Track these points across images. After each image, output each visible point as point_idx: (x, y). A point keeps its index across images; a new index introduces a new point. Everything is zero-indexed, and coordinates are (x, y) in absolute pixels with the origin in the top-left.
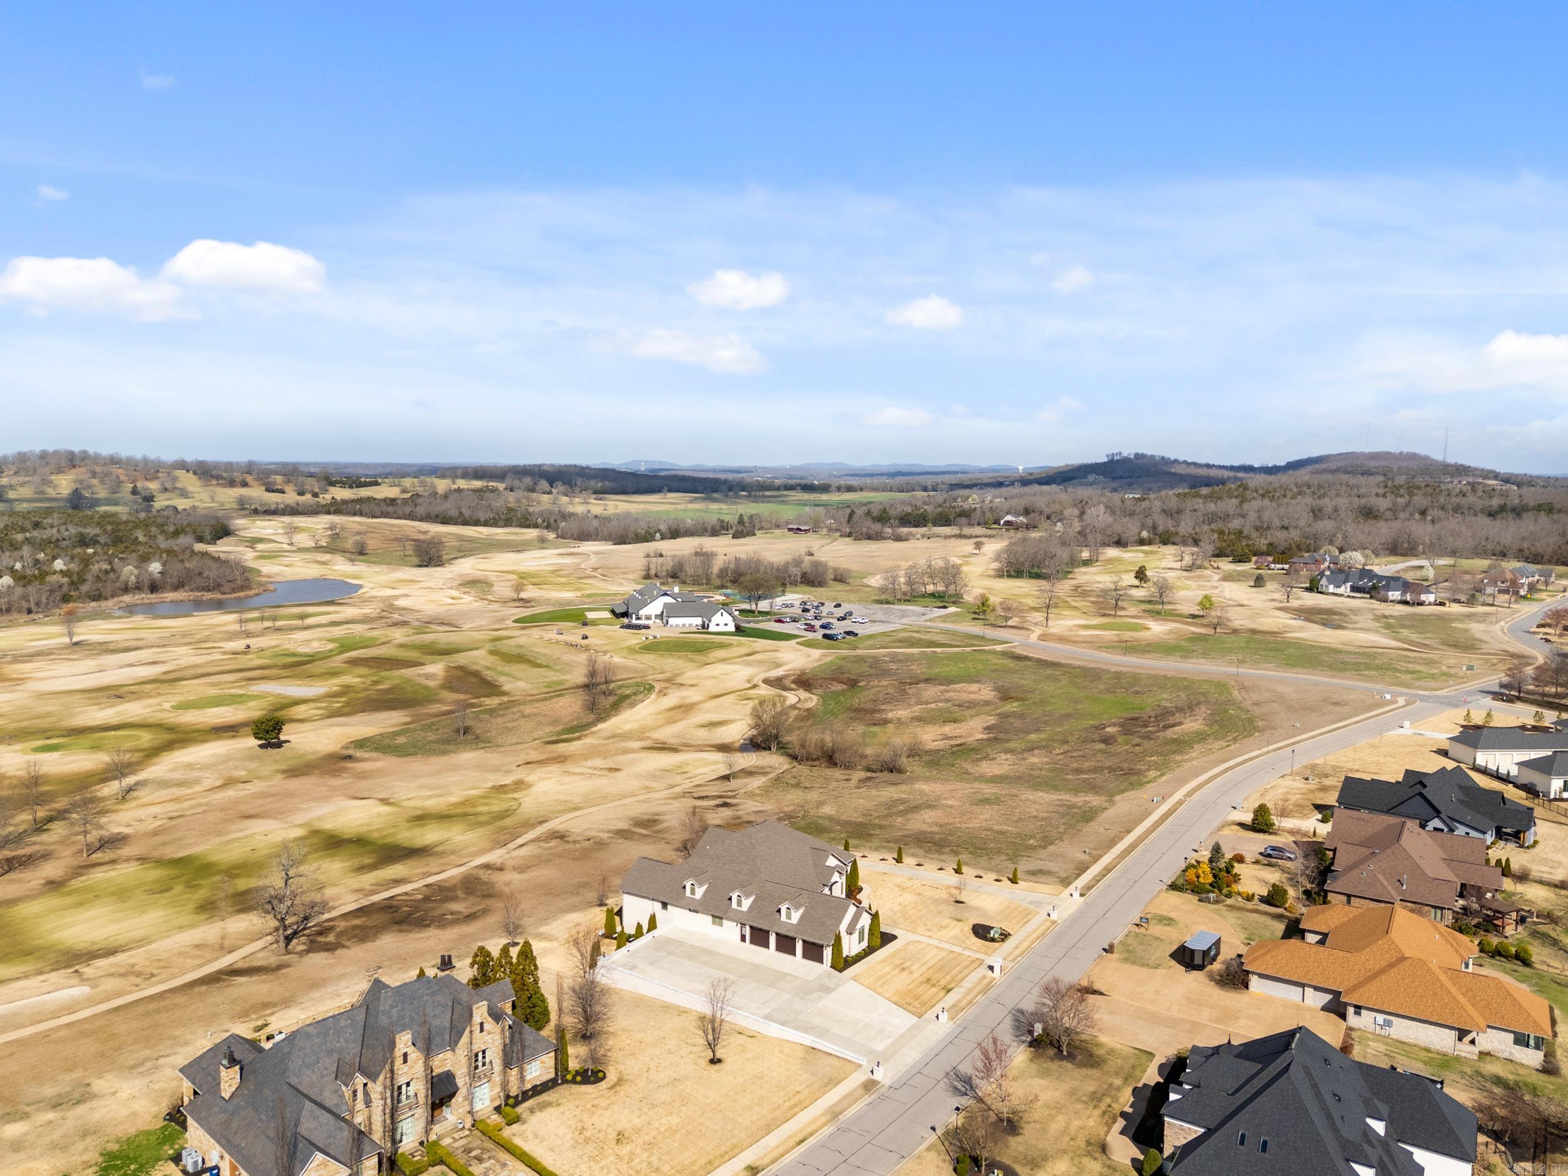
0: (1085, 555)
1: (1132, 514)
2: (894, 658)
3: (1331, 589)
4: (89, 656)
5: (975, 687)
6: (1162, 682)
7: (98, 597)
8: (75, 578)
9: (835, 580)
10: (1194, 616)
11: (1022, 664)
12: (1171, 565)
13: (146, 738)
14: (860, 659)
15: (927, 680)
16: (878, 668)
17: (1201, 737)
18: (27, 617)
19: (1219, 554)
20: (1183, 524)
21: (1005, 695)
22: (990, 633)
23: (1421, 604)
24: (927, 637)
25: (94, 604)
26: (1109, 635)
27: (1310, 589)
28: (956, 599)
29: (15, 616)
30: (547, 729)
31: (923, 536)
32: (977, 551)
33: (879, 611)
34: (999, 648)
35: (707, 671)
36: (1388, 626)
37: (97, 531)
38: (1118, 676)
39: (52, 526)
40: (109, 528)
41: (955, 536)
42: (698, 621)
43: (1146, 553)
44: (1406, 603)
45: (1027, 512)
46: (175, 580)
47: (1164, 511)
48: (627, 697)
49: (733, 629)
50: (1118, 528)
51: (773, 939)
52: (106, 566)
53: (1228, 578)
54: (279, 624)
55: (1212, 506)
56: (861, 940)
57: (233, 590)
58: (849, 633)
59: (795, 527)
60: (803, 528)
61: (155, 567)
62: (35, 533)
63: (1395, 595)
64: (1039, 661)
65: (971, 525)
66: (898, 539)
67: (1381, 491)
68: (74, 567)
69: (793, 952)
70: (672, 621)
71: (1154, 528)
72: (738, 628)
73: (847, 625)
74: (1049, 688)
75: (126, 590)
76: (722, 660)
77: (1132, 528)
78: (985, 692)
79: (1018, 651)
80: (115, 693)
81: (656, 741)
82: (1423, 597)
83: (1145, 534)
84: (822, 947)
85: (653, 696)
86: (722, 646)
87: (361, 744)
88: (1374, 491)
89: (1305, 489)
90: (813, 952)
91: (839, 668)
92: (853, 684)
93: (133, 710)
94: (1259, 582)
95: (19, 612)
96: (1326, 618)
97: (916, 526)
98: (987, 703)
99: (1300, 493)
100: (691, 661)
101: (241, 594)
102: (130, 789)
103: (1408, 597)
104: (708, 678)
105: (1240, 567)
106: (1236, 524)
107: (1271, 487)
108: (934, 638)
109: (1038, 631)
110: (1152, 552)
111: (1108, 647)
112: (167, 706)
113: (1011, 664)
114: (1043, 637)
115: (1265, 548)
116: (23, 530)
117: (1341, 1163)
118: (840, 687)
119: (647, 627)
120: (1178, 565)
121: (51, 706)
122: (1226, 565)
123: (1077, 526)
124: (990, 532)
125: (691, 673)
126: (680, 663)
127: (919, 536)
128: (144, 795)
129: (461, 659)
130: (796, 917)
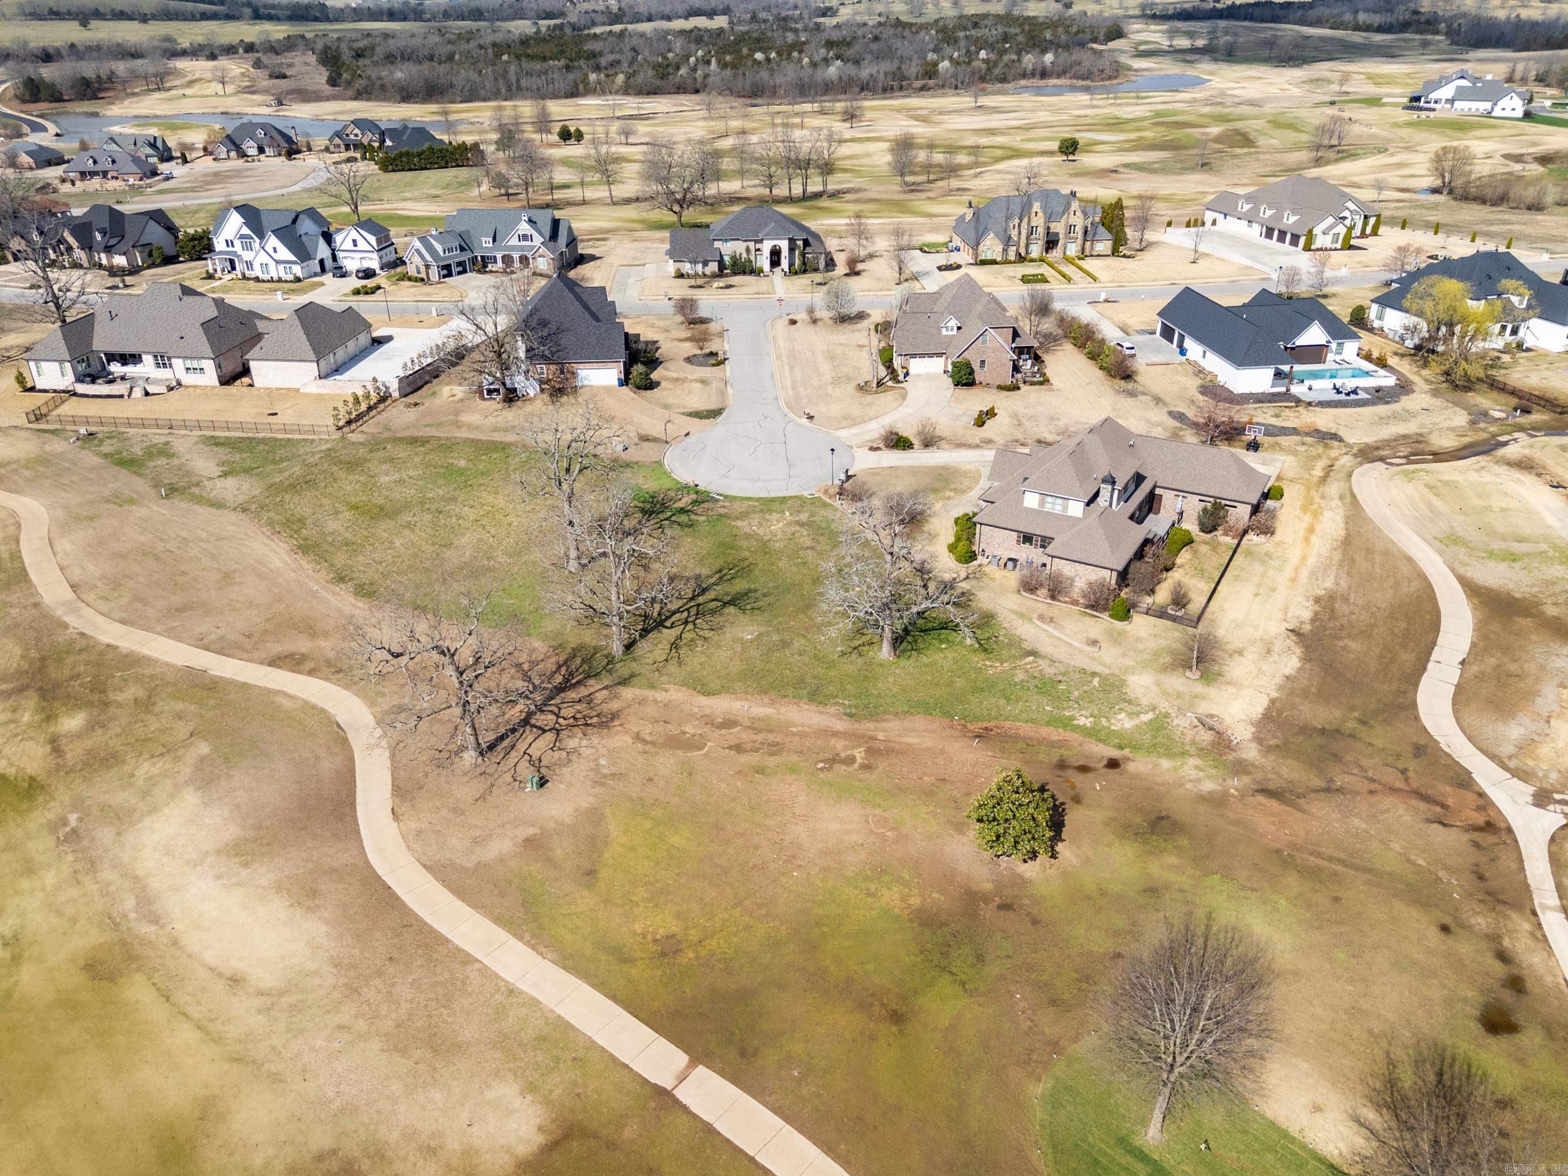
4: (986, 114)
7: (1003, 80)
8: (991, 65)
13: (999, 152)
18: (953, 91)
25: (999, 85)
29: (947, 90)
37: (1018, 31)
39: (986, 27)
40: (1027, 28)
46: (1060, 69)
48: (1356, 155)
49: (1520, 115)
51: (1276, 233)
52: (1014, 57)
54: (1118, 101)
57: (1102, 80)
61: (1049, 57)
62: (973, 32)
68: (992, 56)
69: (1284, 242)
72: (1527, 115)
75: (1024, 76)
80: (991, 132)
84: (1299, 237)
86: (1494, 127)
87: (1127, 166)
90: (1294, 240)
93: (999, 140)
95: (950, 88)
101: (1106, 83)
102: (981, 173)
112: (1018, 139)
116: (965, 29)
119: (1434, 110)
121: (954, 136)
128: (987, 176)
129: (1239, 125)
130: (1292, 220)
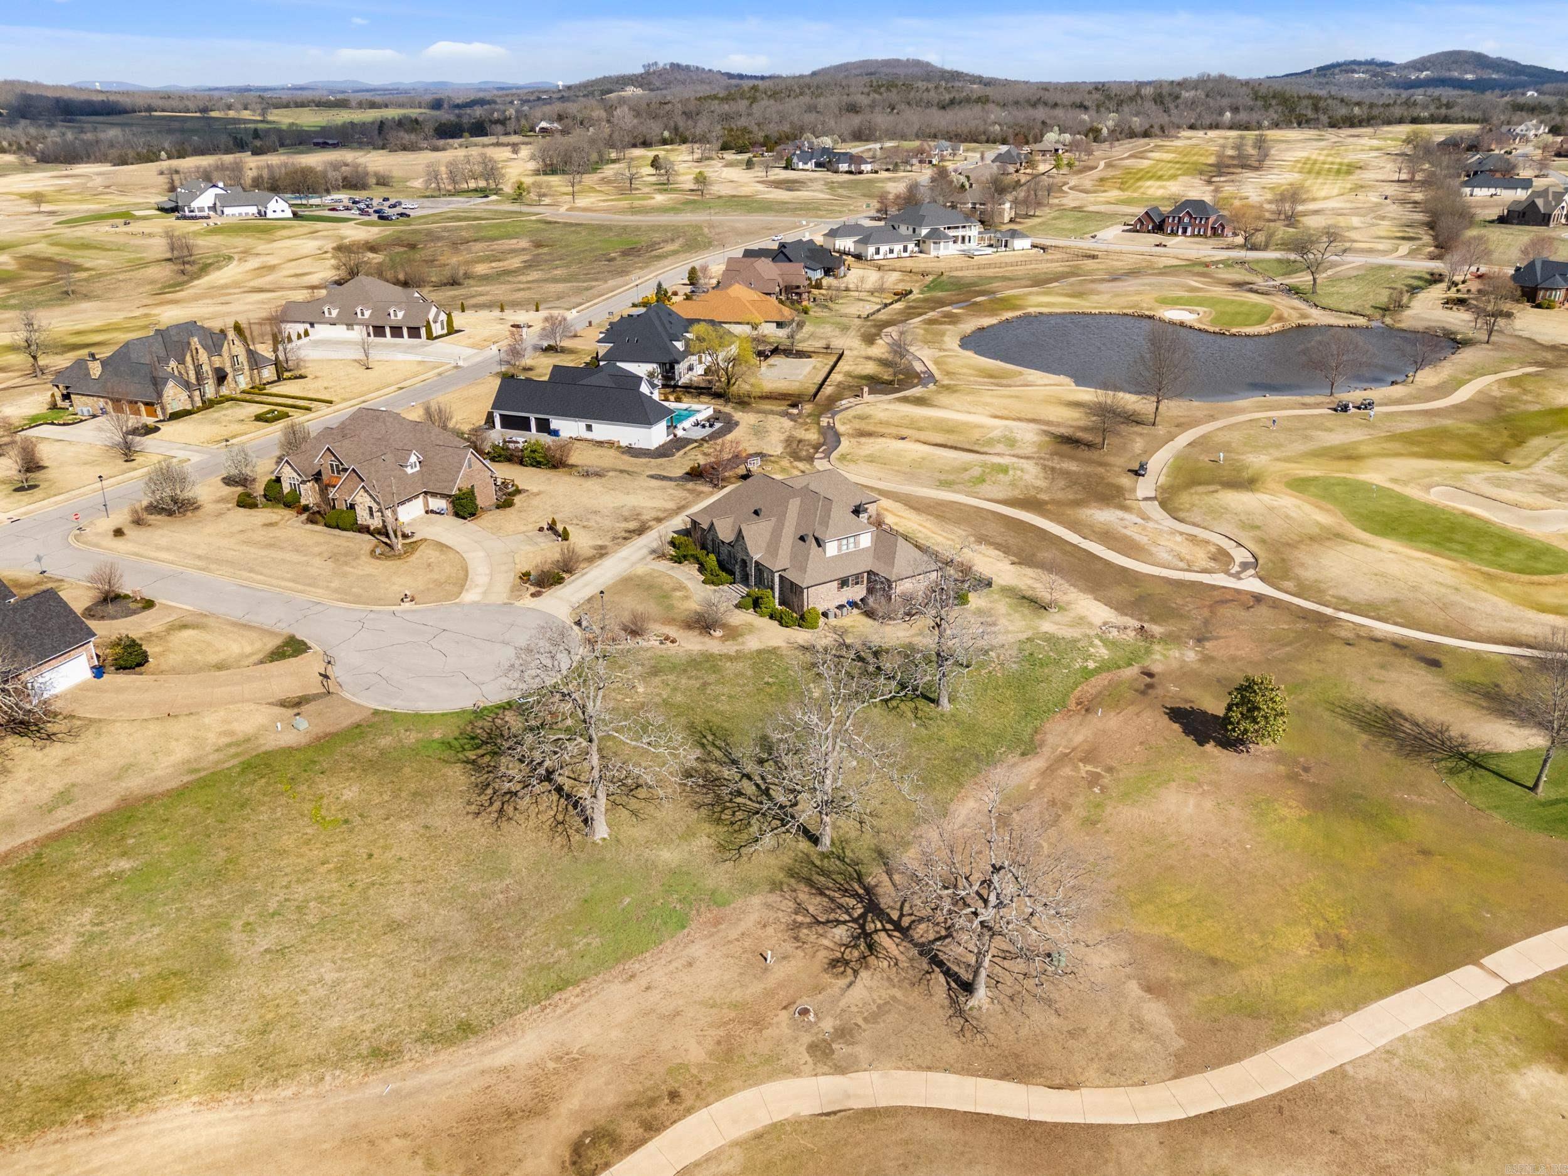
0: (613, 155)
1: (655, 117)
2: (445, 229)
3: (801, 166)
5: (515, 241)
6: (654, 228)
9: (377, 184)
10: (692, 190)
11: (551, 226)
12: (686, 158)
14: (415, 232)
15: (475, 241)
16: (432, 237)
17: (675, 253)
19: (725, 147)
20: (699, 124)
21: (538, 245)
22: (525, 209)
23: (861, 172)
24: (472, 215)
26: (624, 204)
27: (786, 168)
28: (497, 191)
30: (150, 287)
31: (461, 146)
32: (515, 156)
33: (427, 202)
34: (534, 218)
35: (276, 245)
36: (832, 188)
38: (625, 228)
41: (493, 145)
42: (253, 210)
43: (667, 151)
44: (850, 172)
45: (560, 118)
47: (684, 113)
48: (210, 264)
49: (291, 215)
50: (643, 129)
51: (388, 330)
53: (730, 164)
55: (726, 107)
56: (443, 328)
58: (402, 215)
59: (320, 140)
60: (330, 142)
63: (844, 167)
64: (565, 224)
65: (507, 134)
66: (436, 149)
67: (866, 90)
69: (402, 337)
70: (227, 211)
71: (676, 129)
72: (295, 214)
73: (399, 210)
74: (572, 238)
76: (289, 238)
77: (655, 129)
78: (524, 243)
79: (549, 219)
81: (253, 287)
82: (863, 167)
83: (666, 134)
84: (418, 328)
85: (235, 263)
86: (284, 227)
88: (860, 90)
89: (806, 90)
90: (414, 332)
91: (398, 238)
92: (413, 247)
94: (749, 164)
96: (789, 185)
97: (452, 137)
98: (524, 249)
99: (801, 94)
100: (259, 239)
103: (853, 168)
104: (281, 248)
105: (739, 157)
106: (743, 122)
107: (778, 89)
108: (478, 215)
109: (566, 207)
110: (672, 150)
111: (623, 211)
113: (543, 226)
114: (570, 209)
115: (762, 140)
117: (668, 342)
118: (402, 249)
119: (203, 217)
120: (690, 158)
122: (730, 156)
123: (607, 130)
124: (526, 139)
125: (262, 247)
126: (250, 241)
127: (456, 145)
129: (23, 251)
130: (400, 315)
